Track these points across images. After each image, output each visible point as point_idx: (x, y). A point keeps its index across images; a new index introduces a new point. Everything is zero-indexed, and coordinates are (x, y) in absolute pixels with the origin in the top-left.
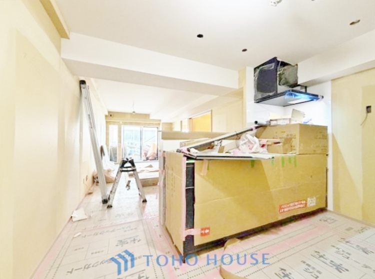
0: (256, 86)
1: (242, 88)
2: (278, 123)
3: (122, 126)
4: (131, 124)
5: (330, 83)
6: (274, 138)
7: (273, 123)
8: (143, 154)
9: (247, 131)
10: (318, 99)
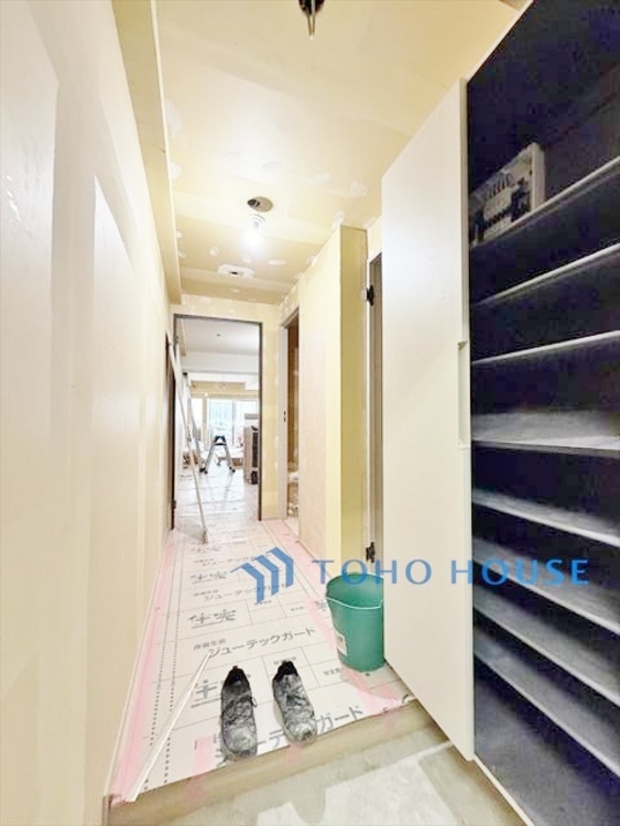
3: (208, 400)
4: (220, 396)
8: (236, 439)
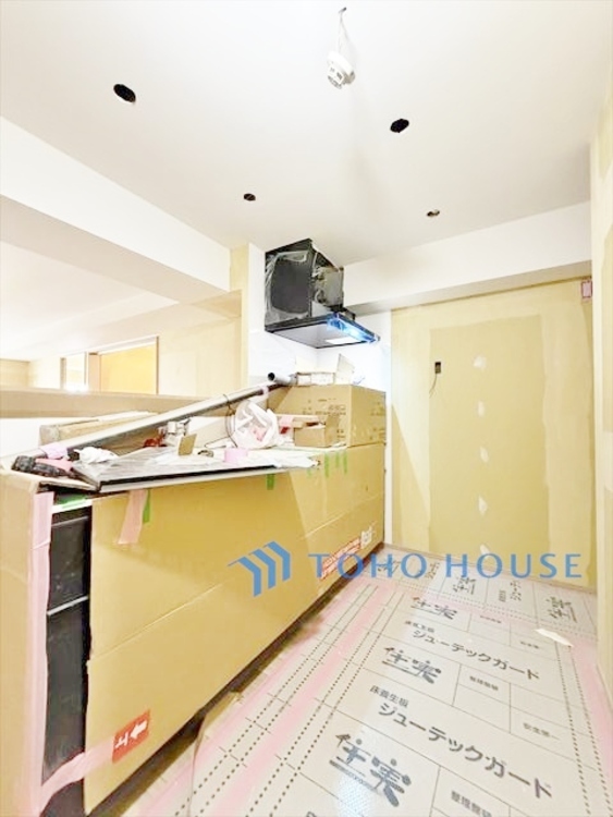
0: (269, 293)
1: (239, 292)
2: (313, 382)
5: (389, 314)
6: (304, 413)
7: (303, 380)
9: (251, 395)
10: (373, 341)
